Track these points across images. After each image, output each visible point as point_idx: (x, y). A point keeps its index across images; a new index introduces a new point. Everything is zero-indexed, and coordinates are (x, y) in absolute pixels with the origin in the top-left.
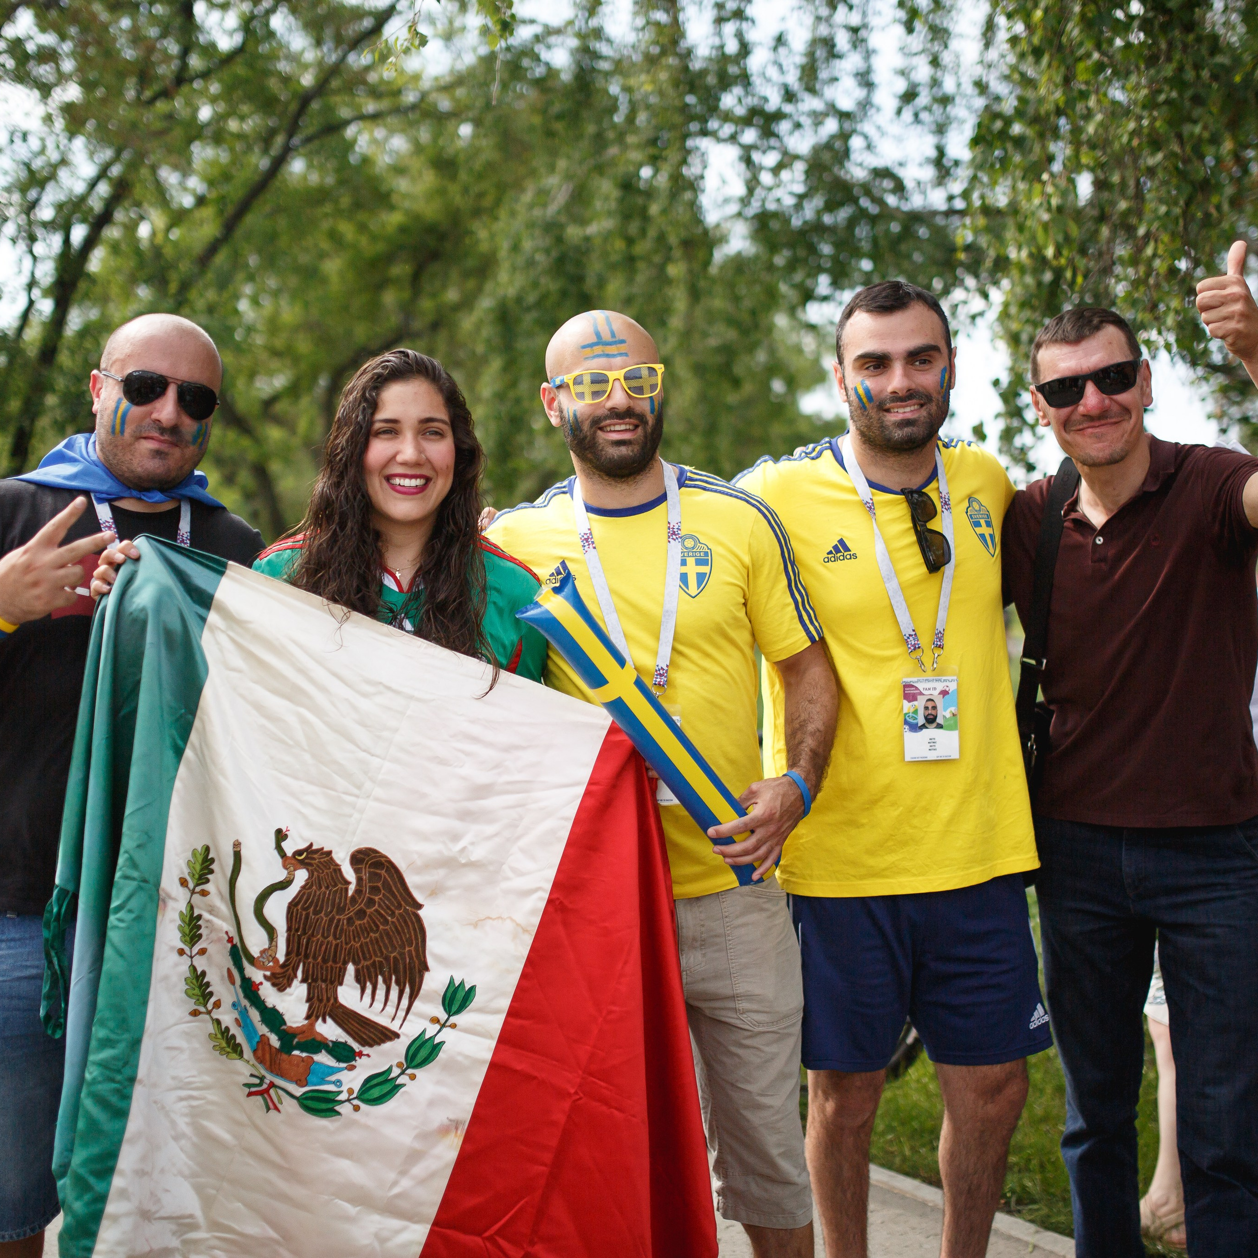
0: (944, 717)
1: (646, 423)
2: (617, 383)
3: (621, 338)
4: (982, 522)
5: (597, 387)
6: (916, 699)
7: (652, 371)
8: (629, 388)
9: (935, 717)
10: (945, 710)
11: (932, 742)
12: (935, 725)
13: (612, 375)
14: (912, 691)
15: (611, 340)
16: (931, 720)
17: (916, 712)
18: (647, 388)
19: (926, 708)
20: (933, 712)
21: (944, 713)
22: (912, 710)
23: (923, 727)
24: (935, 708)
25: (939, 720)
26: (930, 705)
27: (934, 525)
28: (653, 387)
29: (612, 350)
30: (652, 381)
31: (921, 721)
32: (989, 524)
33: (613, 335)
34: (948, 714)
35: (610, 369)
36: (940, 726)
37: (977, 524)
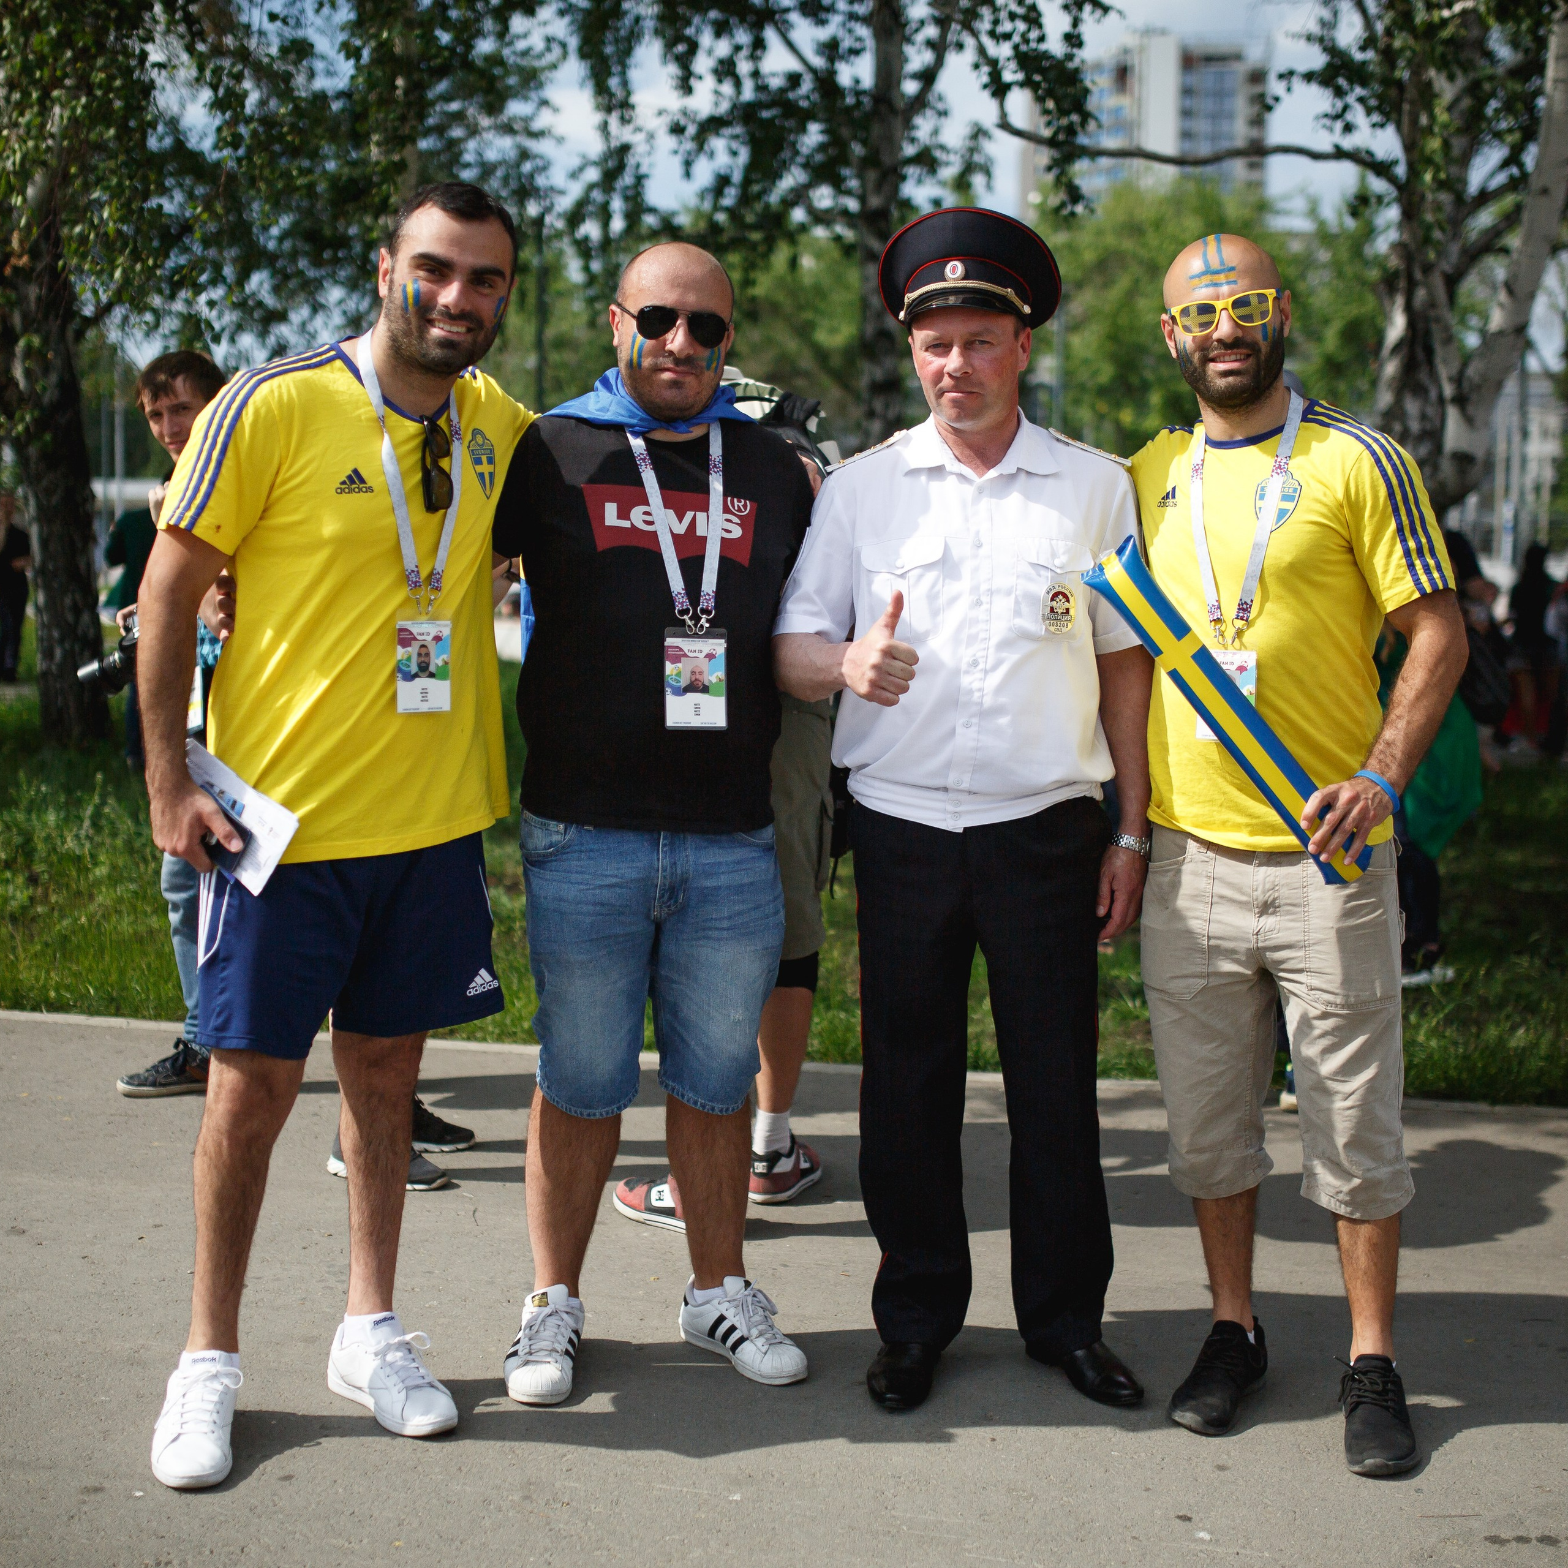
0: (437, 665)
1: (1259, 351)
2: (1224, 312)
3: (1231, 265)
4: (484, 458)
5: (1205, 318)
6: (410, 645)
7: (1263, 298)
8: (1239, 318)
9: (428, 665)
10: (438, 657)
11: (424, 692)
12: (427, 673)
13: (1219, 305)
14: (404, 635)
15: (1219, 268)
16: (424, 669)
17: (409, 659)
18: (1257, 315)
19: (419, 655)
20: (426, 660)
21: (437, 661)
22: (406, 656)
23: (416, 676)
24: (428, 655)
25: (432, 669)
26: (424, 651)
27: (444, 463)
28: (1264, 314)
29: (1222, 278)
30: (1263, 307)
31: (414, 669)
32: (491, 461)
33: (1222, 263)
34: (440, 663)
35: (1218, 298)
36: (432, 675)
37: (478, 461)
